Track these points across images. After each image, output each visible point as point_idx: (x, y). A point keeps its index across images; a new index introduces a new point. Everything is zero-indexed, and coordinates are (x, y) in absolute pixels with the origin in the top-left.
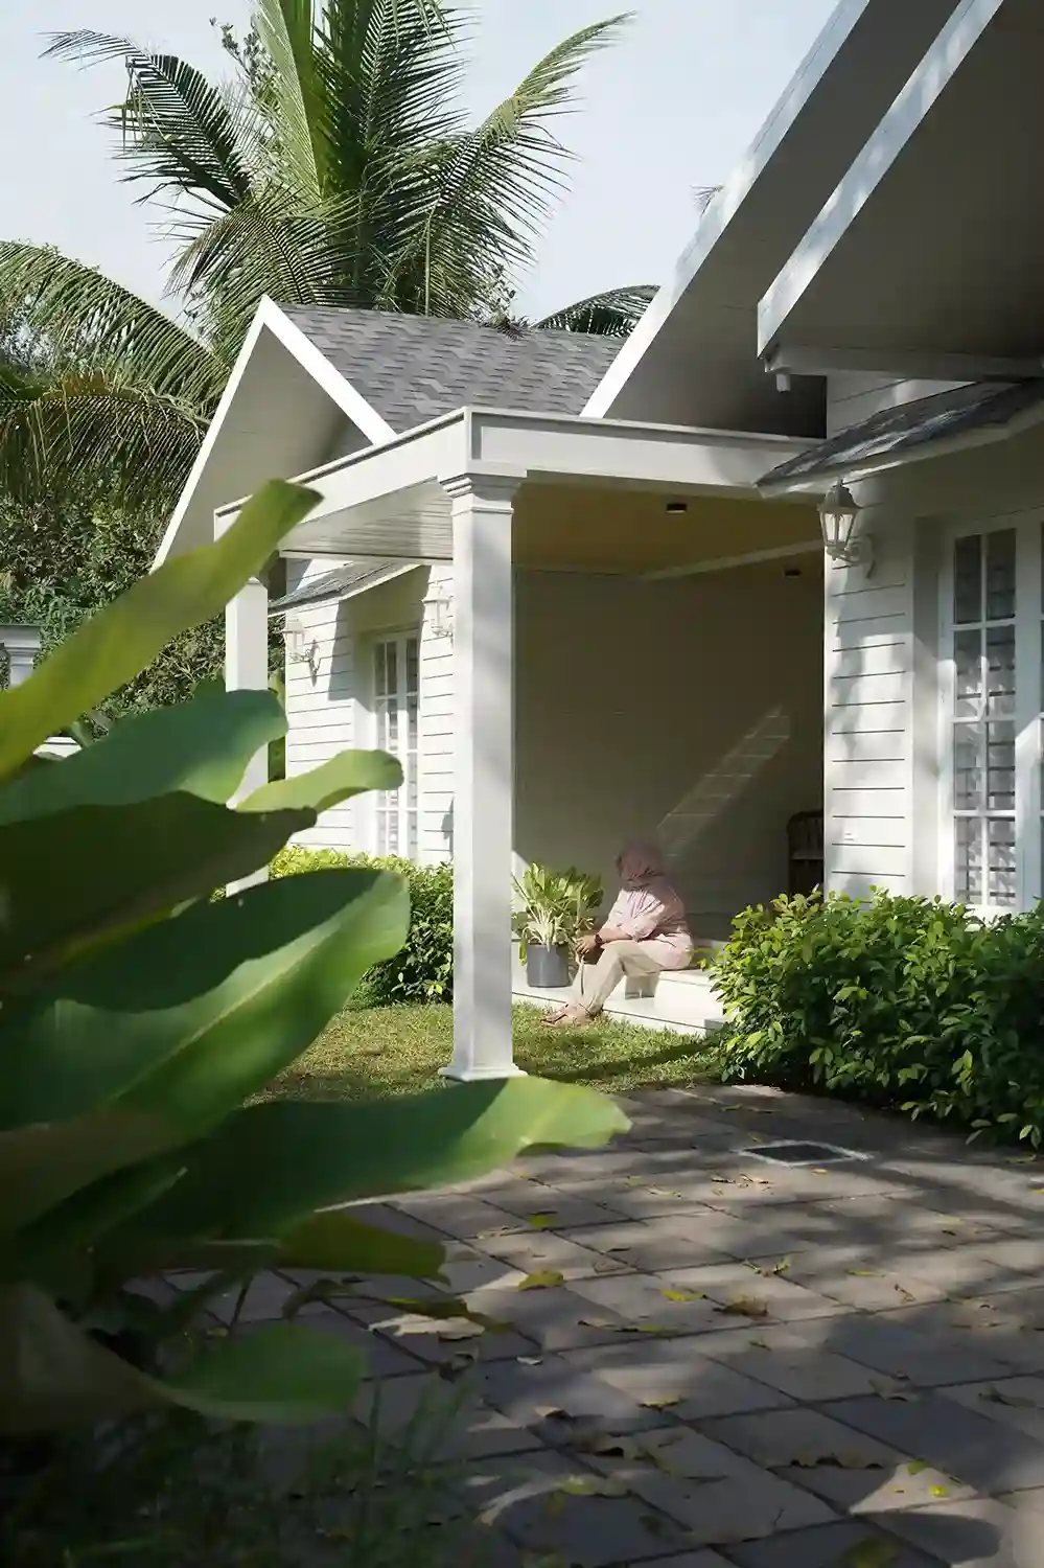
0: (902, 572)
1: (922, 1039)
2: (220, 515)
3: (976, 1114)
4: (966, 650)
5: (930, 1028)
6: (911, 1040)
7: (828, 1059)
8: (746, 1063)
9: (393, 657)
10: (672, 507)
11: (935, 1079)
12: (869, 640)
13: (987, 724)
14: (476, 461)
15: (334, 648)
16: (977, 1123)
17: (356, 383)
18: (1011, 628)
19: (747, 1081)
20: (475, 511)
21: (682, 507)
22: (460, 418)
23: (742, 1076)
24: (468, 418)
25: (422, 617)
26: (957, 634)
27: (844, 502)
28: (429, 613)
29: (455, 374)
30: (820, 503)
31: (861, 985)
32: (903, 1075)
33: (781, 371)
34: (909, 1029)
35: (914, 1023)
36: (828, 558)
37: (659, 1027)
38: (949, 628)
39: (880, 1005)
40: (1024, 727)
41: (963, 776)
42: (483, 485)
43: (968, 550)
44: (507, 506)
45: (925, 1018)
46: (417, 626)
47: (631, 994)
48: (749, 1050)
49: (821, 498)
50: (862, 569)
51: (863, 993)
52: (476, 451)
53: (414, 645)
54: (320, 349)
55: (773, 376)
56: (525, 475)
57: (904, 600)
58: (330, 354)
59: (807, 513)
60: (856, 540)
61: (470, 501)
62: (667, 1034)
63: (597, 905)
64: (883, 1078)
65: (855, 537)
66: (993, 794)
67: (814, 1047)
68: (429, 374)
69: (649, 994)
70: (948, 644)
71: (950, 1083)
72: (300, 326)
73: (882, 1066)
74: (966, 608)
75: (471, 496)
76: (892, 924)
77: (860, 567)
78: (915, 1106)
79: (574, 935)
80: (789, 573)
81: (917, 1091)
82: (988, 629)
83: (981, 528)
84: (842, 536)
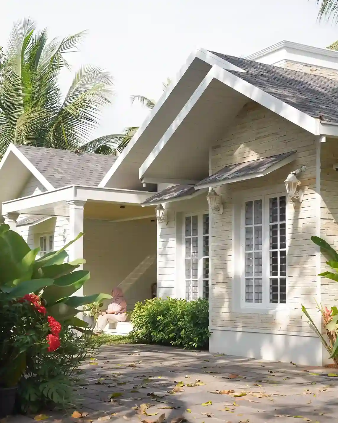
0: (174, 224)
1: (174, 327)
2: (3, 204)
3: (185, 343)
4: (188, 242)
5: (176, 325)
6: (173, 327)
7: (155, 333)
8: (138, 338)
9: (45, 240)
10: (121, 207)
11: (177, 336)
12: (170, 239)
13: (192, 259)
14: (75, 197)
15: (28, 238)
16: (186, 345)
17: (38, 169)
18: (197, 238)
19: (138, 343)
20: (75, 209)
21: (124, 207)
22: (72, 187)
23: (137, 341)
24: (74, 187)
25: (54, 230)
26: (186, 239)
27: (161, 208)
28: (56, 229)
29: (64, 166)
30: (155, 208)
31: (163, 317)
32: (171, 336)
33: (144, 183)
34: (172, 325)
35: (172, 324)
36: (158, 221)
37: (117, 334)
38: (184, 237)
39: (166, 321)
40: (200, 259)
41: (187, 271)
42: (77, 203)
43: (188, 219)
44: (82, 207)
45: (175, 323)
46: (53, 232)
47: (110, 328)
48: (138, 335)
49: (156, 206)
50: (165, 223)
51: (162, 319)
52: (76, 194)
53: (52, 237)
54: (28, 159)
55: (142, 184)
56: (87, 200)
57: (174, 230)
58: (31, 160)
59: (152, 210)
60: (164, 216)
61: (74, 206)
62: (119, 336)
63: (102, 306)
64: (167, 337)
65: (163, 216)
66: (193, 275)
67: (152, 332)
68: (57, 166)
69: (115, 328)
70: (184, 241)
71: (180, 337)
72: (22, 152)
73: (166, 335)
74: (187, 233)
75: (74, 205)
76: (170, 304)
77: (164, 223)
78: (173, 342)
79: (95, 314)
80: (152, 221)
81: (174, 339)
82: (192, 238)
83: (191, 215)
84: (161, 215)
